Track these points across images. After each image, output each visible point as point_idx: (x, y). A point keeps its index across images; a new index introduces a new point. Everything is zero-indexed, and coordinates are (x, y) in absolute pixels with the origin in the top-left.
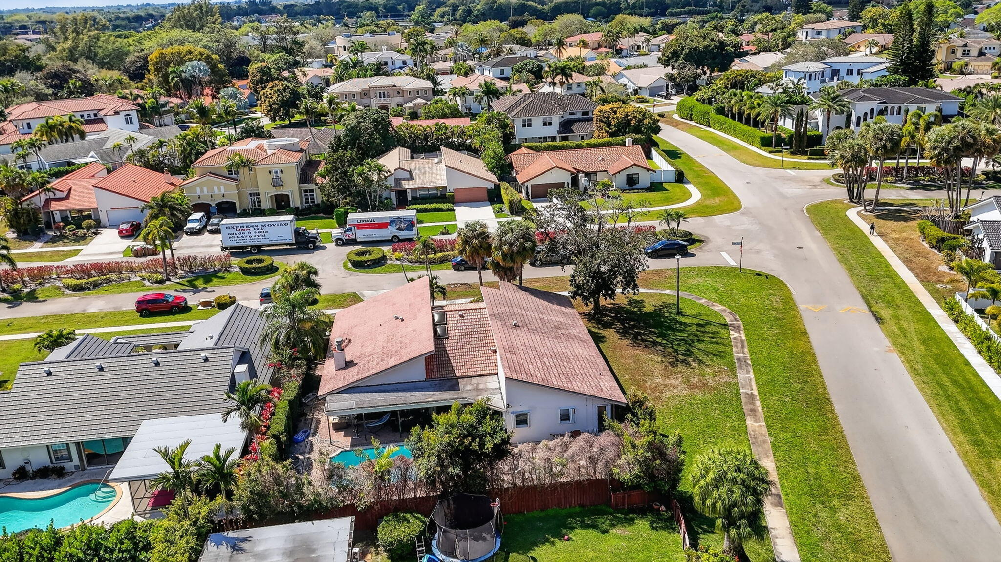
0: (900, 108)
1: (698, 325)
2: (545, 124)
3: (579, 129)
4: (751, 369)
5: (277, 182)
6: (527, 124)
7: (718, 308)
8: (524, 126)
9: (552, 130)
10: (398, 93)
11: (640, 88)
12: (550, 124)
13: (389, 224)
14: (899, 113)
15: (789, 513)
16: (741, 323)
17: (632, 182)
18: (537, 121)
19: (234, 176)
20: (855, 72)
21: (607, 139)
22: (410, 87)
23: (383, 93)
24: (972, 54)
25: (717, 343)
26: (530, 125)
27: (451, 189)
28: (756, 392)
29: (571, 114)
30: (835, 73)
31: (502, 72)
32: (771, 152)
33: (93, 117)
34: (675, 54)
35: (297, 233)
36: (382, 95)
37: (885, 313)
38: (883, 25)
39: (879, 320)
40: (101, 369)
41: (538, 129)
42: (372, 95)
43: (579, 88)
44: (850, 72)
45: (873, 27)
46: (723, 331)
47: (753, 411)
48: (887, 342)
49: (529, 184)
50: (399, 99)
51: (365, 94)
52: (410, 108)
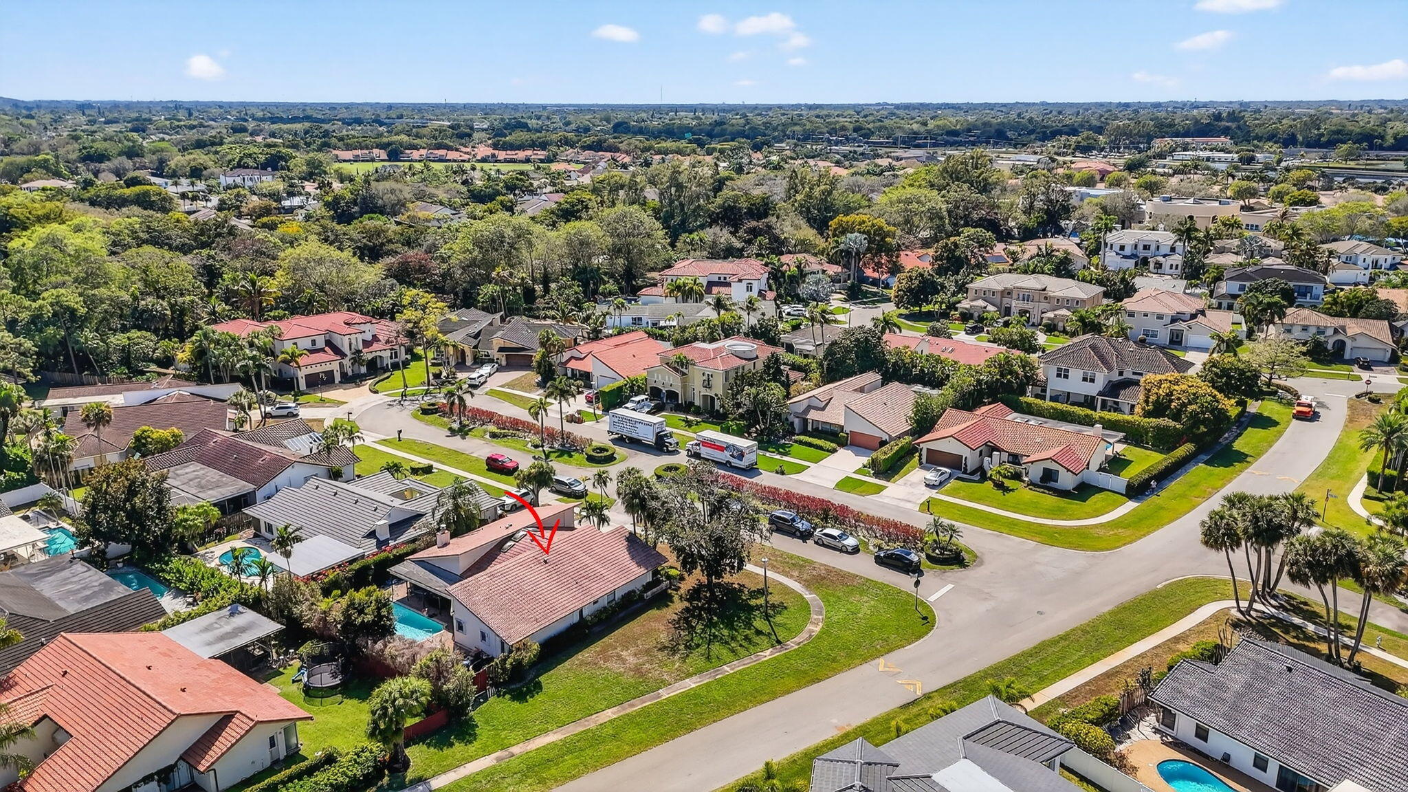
2: (1085, 379)
3: (1128, 396)
4: (707, 681)
5: (708, 384)
6: (1063, 374)
7: (815, 627)
8: (1059, 375)
10: (1045, 298)
12: (1092, 381)
13: (725, 449)
17: (1049, 476)
18: (1076, 374)
19: (684, 370)
22: (1060, 294)
23: (1029, 295)
26: (1066, 377)
27: (847, 429)
28: (668, 696)
29: (1134, 373)
33: (722, 280)
35: (658, 435)
36: (1027, 299)
39: (911, 704)
41: (1075, 384)
42: (1014, 295)
47: (632, 706)
49: (925, 447)
50: (1042, 306)
51: (1007, 293)
52: (1049, 319)
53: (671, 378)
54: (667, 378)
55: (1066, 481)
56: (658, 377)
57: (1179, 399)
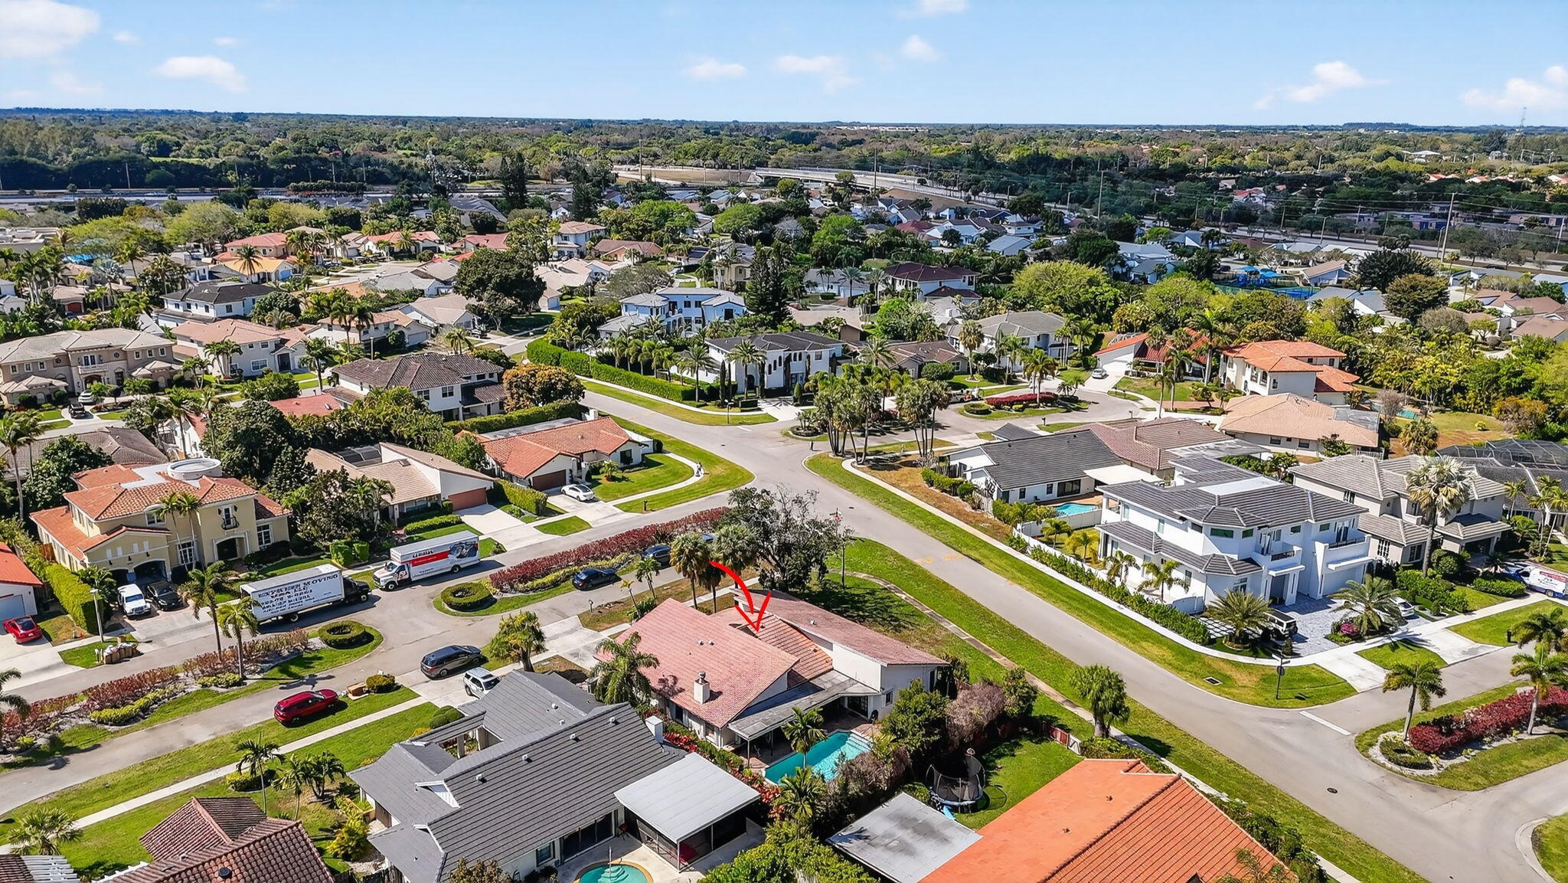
0: (800, 354)
1: (869, 594)
2: (444, 395)
3: (488, 396)
5: (228, 522)
9: (455, 402)
10: (116, 355)
11: (441, 325)
12: (451, 394)
13: (449, 552)
14: (800, 359)
16: (892, 584)
17: (626, 458)
18: (435, 393)
19: (157, 525)
20: (693, 305)
22: (134, 345)
26: (427, 398)
27: (445, 496)
30: (673, 305)
31: (229, 308)
32: (698, 407)
35: (347, 583)
37: (975, 554)
38: (628, 229)
43: (377, 332)
44: (687, 304)
45: (618, 232)
48: (1002, 579)
49: (531, 477)
50: (119, 365)
51: (62, 359)
52: (145, 377)
53: (146, 544)
54: (136, 546)
56: (115, 553)
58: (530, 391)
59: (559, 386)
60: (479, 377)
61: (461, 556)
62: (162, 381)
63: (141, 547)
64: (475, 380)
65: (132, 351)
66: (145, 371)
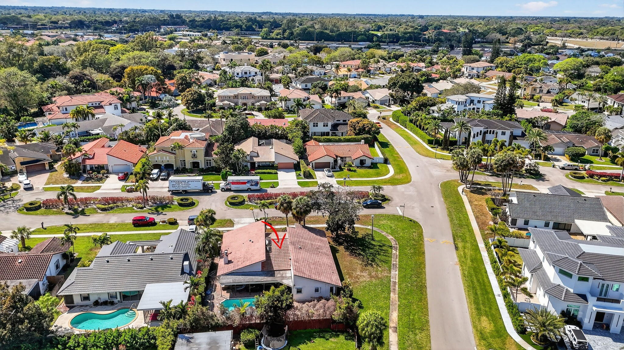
0: (494, 131)
1: (380, 246)
2: (324, 126)
3: (341, 129)
4: (397, 270)
5: (194, 156)
6: (315, 125)
7: (390, 237)
8: (314, 126)
9: (328, 129)
10: (253, 97)
11: (376, 100)
12: (327, 126)
13: (247, 183)
14: (493, 133)
15: (399, 335)
16: (398, 246)
17: (362, 163)
18: (321, 124)
19: (173, 152)
20: (482, 102)
21: (353, 136)
22: (259, 95)
23: (245, 96)
24: (544, 92)
25: (386, 256)
26: (317, 126)
27: (276, 162)
28: (397, 281)
29: (337, 121)
30: (472, 102)
31: (306, 86)
32: (432, 148)
33: (98, 105)
34: (394, 84)
35: (204, 185)
36: (244, 98)
37: (460, 245)
38: (507, 67)
39: (457, 248)
40: (129, 261)
41: (321, 128)
42: (239, 98)
44: (479, 102)
45: (501, 67)
46: (390, 250)
47: (394, 289)
48: (457, 260)
49: (314, 162)
50: (252, 101)
51: (236, 97)
52: (258, 106)
53: (168, 157)
54: (164, 157)
55: (368, 162)
56: (158, 158)
57: (368, 126)
58: (355, 129)
59: (366, 129)
60: (344, 121)
61: (252, 185)
62: (263, 108)
63: (166, 158)
64: (341, 122)
65: (257, 96)
66: (258, 104)
